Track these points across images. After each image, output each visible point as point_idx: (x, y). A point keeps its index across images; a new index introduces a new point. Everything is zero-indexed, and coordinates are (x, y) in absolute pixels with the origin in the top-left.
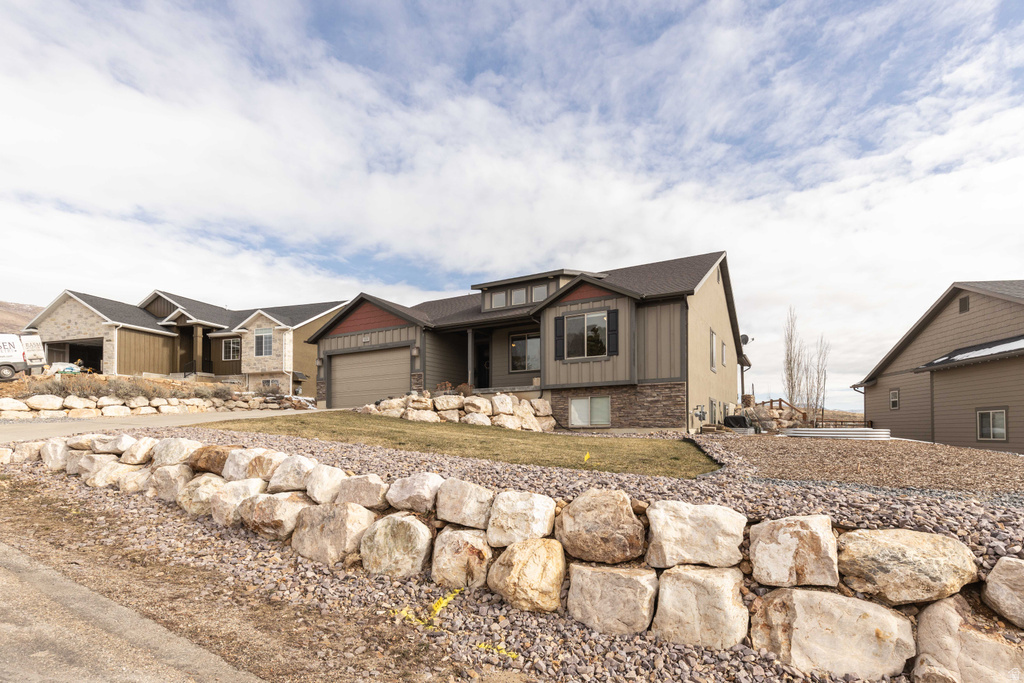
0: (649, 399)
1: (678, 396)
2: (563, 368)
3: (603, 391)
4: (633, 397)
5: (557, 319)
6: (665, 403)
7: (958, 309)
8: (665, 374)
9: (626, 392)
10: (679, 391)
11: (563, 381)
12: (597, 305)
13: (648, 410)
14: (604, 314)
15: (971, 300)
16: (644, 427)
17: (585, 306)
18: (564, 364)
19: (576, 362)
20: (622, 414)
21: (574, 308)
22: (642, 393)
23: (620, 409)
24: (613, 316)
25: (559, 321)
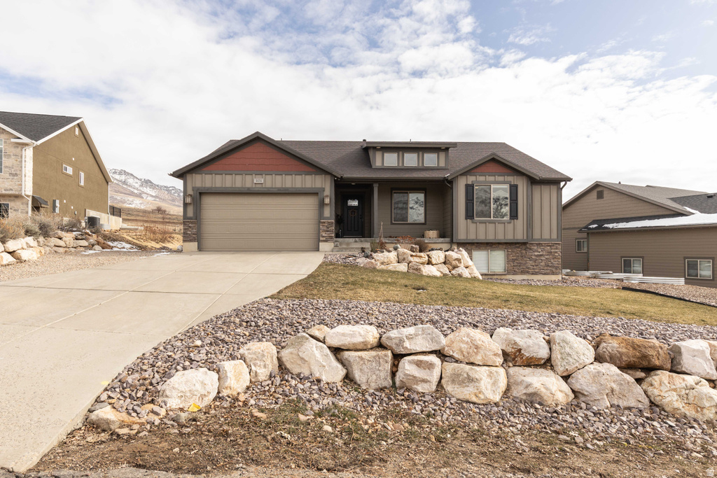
0: (536, 254)
1: (556, 252)
2: (472, 226)
3: (501, 246)
4: (524, 252)
5: (467, 186)
6: (547, 257)
7: (596, 197)
8: (546, 236)
9: (519, 247)
10: (557, 248)
11: (472, 237)
12: (501, 179)
13: (535, 262)
14: (507, 187)
15: (605, 193)
16: (532, 274)
17: (492, 179)
18: (473, 223)
19: (485, 222)
20: (515, 264)
21: (482, 178)
22: (530, 249)
23: (513, 261)
24: (514, 189)
25: (469, 189)
